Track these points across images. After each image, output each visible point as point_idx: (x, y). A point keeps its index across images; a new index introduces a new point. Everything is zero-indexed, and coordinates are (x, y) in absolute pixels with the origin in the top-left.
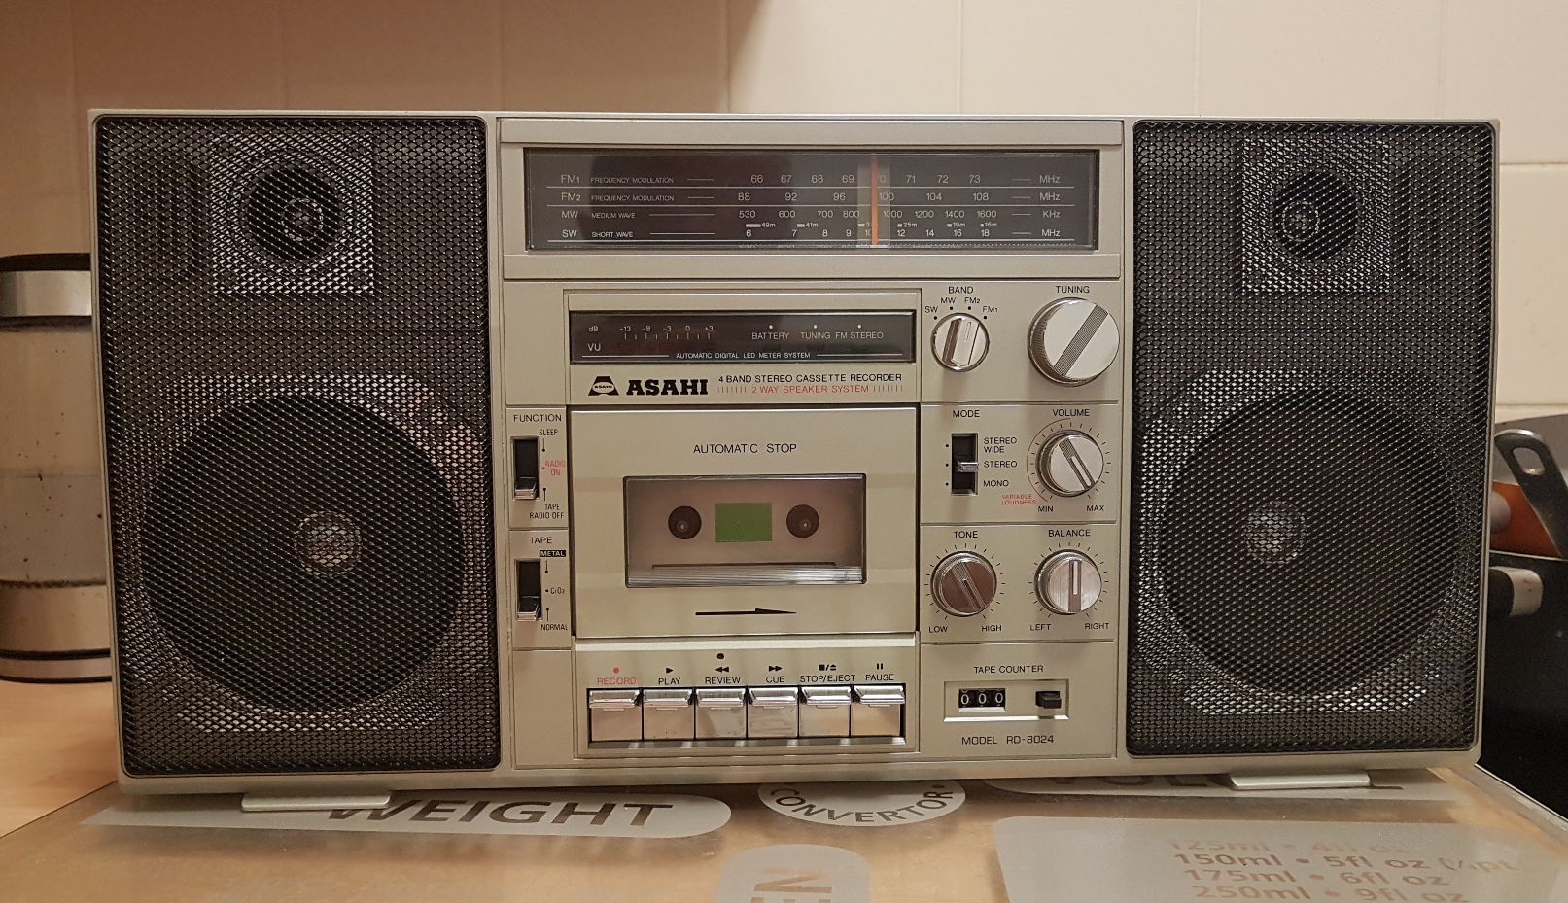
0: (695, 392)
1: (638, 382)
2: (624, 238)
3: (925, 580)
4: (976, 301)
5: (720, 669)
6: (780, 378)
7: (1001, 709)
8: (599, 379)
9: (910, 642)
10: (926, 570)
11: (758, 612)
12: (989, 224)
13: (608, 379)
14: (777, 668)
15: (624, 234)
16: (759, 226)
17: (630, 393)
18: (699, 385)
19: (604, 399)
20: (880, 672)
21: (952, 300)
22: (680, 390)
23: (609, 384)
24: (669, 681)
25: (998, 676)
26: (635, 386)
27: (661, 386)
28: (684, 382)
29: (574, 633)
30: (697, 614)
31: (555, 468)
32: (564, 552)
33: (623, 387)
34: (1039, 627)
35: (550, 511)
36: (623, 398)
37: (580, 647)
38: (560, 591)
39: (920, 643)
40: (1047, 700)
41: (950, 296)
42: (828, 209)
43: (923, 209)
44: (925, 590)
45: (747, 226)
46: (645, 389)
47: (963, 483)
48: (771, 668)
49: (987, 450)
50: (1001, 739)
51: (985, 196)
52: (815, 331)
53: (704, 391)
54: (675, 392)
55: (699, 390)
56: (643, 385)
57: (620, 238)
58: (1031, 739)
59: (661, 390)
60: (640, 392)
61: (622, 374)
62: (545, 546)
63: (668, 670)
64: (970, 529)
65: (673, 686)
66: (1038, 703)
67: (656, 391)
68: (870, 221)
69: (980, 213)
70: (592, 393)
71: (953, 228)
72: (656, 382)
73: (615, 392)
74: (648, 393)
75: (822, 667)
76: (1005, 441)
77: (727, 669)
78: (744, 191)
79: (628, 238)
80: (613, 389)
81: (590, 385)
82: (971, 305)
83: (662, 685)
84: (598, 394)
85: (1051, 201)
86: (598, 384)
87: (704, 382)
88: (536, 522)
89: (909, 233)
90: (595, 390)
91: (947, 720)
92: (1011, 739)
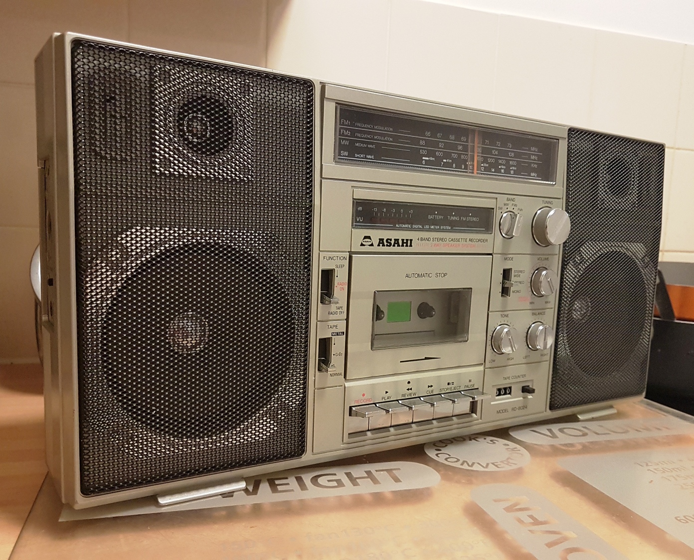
0: (407, 246)
1: (383, 240)
2: (370, 159)
3: (489, 338)
4: (516, 205)
5: (408, 389)
6: (442, 239)
7: (509, 396)
8: (366, 237)
9: (481, 368)
10: (490, 334)
11: (426, 358)
12: (513, 168)
13: (369, 238)
14: (431, 386)
15: (369, 157)
16: (428, 159)
17: (379, 245)
18: (409, 241)
19: (367, 249)
20: (471, 383)
21: (508, 205)
22: (401, 244)
23: (369, 240)
24: (386, 398)
25: (511, 381)
26: (381, 240)
27: (393, 242)
28: (403, 240)
29: (345, 377)
30: (401, 362)
31: (342, 287)
32: (343, 333)
33: (376, 242)
34: (526, 357)
35: (338, 311)
36: (375, 248)
37: (347, 384)
38: (340, 354)
39: (485, 368)
40: (526, 390)
41: (507, 202)
42: (456, 153)
43: (491, 158)
44: (489, 343)
45: (424, 158)
46: (385, 243)
47: (505, 291)
48: (429, 386)
49: (515, 276)
50: (510, 410)
51: (513, 155)
52: (453, 216)
53: (411, 246)
54: (399, 246)
55: (409, 245)
56: (385, 241)
57: (368, 159)
58: (520, 408)
59: (393, 244)
60: (383, 245)
61: (376, 234)
62: (335, 330)
63: (387, 392)
64: (506, 313)
65: (388, 400)
66: (523, 392)
67: (390, 246)
68: (473, 162)
69: (511, 162)
70: (362, 245)
71: (501, 168)
72: (391, 240)
73: (372, 245)
74: (387, 245)
75: (449, 384)
76: (521, 272)
77: (411, 389)
78: (423, 140)
79: (372, 159)
80: (371, 243)
81: (361, 240)
82: (515, 207)
83: (384, 400)
84: (364, 245)
85: (535, 160)
86: (364, 240)
87: (411, 240)
88: (331, 317)
89: (486, 169)
90: (363, 243)
91: (492, 403)
92: (513, 409)
